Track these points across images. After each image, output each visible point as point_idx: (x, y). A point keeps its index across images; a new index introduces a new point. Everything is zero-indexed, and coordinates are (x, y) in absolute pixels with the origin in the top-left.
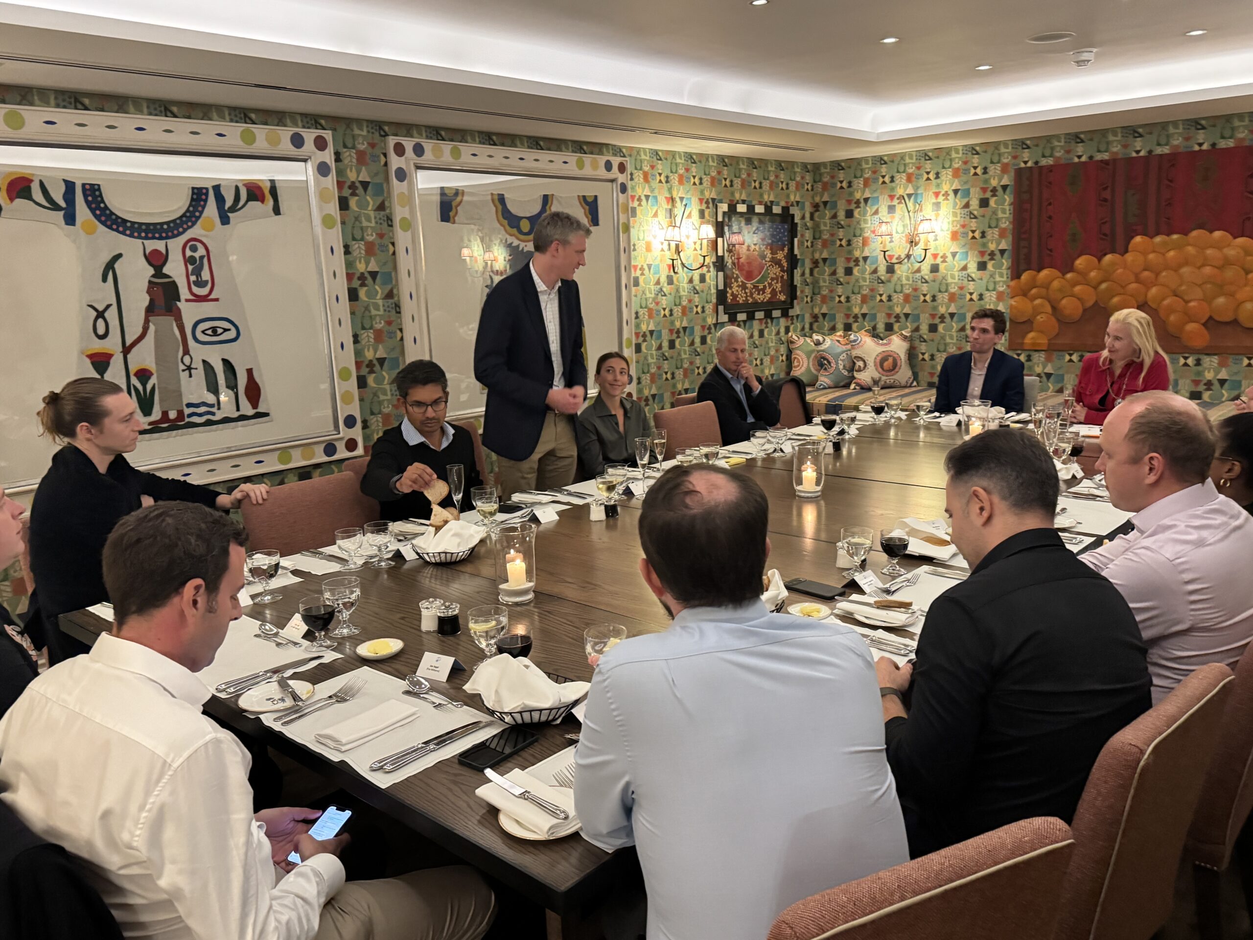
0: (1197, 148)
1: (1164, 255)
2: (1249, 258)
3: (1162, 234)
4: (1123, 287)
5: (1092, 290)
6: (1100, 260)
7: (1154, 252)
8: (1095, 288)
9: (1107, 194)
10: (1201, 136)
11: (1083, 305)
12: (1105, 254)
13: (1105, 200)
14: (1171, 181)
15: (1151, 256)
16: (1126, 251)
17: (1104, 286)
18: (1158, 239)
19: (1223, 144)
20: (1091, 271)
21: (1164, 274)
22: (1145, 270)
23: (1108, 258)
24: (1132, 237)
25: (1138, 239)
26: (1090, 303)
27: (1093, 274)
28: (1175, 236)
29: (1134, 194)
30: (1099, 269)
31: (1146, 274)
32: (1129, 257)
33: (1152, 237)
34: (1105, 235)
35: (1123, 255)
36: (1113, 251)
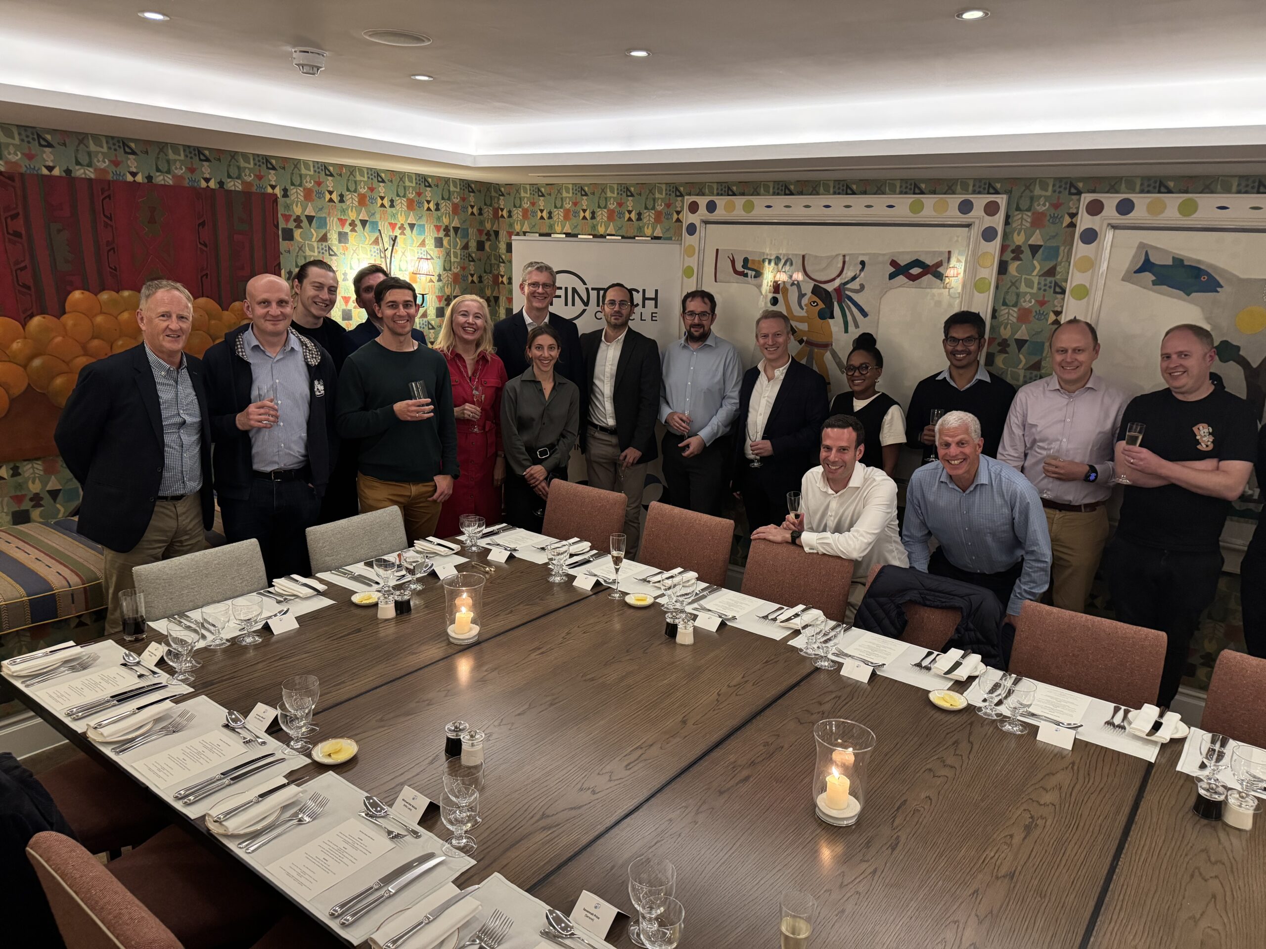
0: (130, 178)
1: (116, 318)
2: (213, 322)
3: (108, 289)
4: (67, 363)
5: (21, 369)
6: (24, 326)
7: (101, 313)
8: (25, 367)
9: (19, 225)
10: (132, 163)
11: (7, 393)
12: (32, 316)
13: (18, 235)
14: (110, 219)
15: (99, 319)
16: (64, 313)
17: (37, 362)
18: (105, 296)
19: (159, 179)
20: (13, 341)
21: (120, 343)
22: (93, 338)
23: (37, 320)
24: (69, 293)
25: (77, 295)
26: (18, 390)
27: (16, 346)
28: (126, 293)
29: (59, 231)
30: (25, 338)
31: (96, 343)
32: (68, 320)
33: (96, 295)
34: (26, 286)
35: (58, 317)
36: (42, 312)
